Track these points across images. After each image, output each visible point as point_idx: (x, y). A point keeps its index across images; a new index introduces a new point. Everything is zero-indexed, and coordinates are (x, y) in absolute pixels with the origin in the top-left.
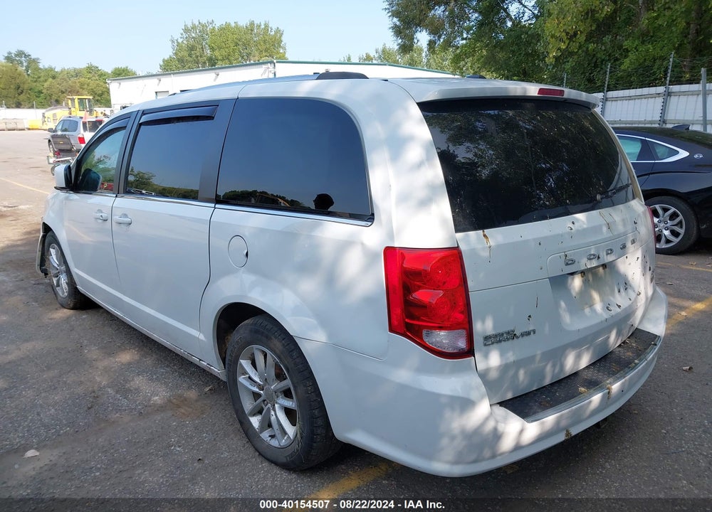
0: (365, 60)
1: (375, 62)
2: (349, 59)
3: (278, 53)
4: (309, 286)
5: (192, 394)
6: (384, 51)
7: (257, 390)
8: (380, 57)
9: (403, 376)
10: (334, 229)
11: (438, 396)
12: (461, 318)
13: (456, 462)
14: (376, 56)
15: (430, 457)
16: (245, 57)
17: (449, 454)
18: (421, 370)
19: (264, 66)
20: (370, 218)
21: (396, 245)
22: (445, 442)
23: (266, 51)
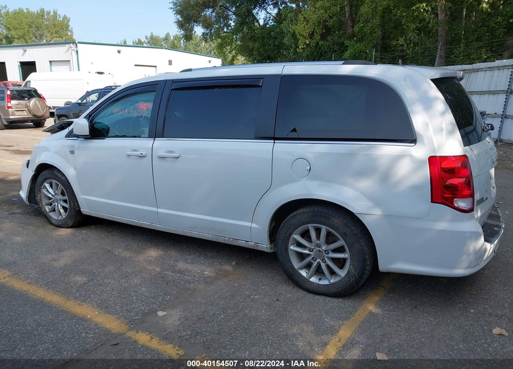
0: (137, 44)
1: (145, 45)
2: (125, 42)
3: (67, 35)
4: (366, 184)
5: (228, 268)
6: (152, 37)
7: (308, 252)
8: (149, 42)
9: (443, 225)
10: (388, 150)
11: (464, 232)
12: (468, 192)
13: (468, 267)
14: (146, 41)
15: (453, 267)
16: (39, 37)
17: (465, 263)
18: (453, 220)
19: (67, 46)
20: (414, 141)
21: (438, 155)
22: (464, 257)
23: (56, 33)
